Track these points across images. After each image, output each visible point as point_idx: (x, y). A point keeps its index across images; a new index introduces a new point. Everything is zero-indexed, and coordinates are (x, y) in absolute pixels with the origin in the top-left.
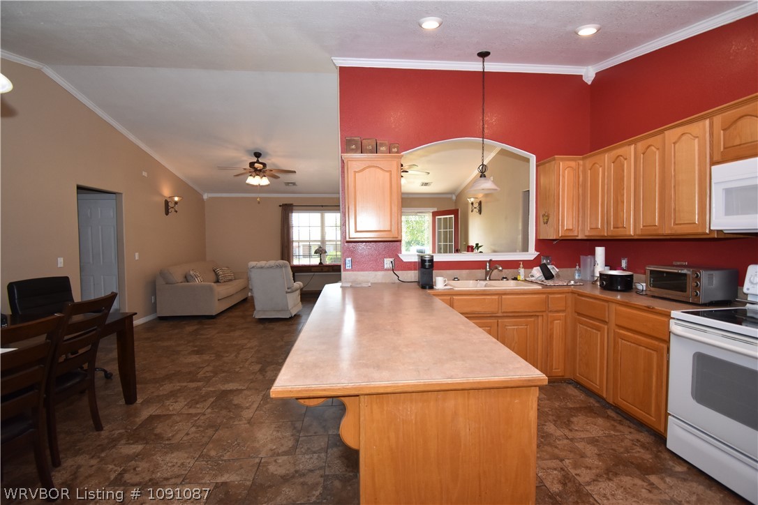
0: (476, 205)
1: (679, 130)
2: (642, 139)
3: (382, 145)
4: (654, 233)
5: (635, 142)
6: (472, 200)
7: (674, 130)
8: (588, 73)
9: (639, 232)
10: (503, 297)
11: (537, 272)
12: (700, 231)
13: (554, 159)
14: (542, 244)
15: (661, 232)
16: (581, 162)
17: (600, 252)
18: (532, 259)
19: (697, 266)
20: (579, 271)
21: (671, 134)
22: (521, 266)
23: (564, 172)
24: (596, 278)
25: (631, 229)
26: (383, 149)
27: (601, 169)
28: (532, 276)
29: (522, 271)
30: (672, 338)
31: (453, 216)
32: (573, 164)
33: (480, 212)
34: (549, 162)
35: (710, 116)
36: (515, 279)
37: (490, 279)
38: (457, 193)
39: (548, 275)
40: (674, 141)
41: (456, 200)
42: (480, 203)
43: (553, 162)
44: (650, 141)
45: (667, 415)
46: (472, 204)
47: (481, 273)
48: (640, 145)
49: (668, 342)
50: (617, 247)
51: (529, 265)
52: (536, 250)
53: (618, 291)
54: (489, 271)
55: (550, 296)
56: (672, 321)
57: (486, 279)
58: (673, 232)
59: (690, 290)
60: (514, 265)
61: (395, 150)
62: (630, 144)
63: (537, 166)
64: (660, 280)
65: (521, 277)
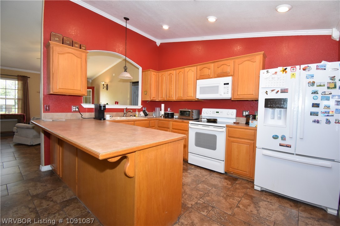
0: (105, 86)
1: (188, 69)
2: (178, 69)
3: (76, 43)
4: (181, 99)
5: (176, 70)
6: (103, 83)
7: (187, 68)
8: (158, 42)
9: (177, 99)
10: (135, 122)
11: (142, 113)
12: (193, 98)
13: (150, 70)
14: (144, 103)
15: (183, 99)
16: (157, 73)
17: (163, 105)
18: (140, 108)
19: (192, 109)
20: (154, 113)
21: (187, 69)
22: (137, 111)
23: (153, 76)
24: (161, 115)
25: (174, 98)
26: (77, 45)
27: (164, 77)
28: (140, 115)
29: (137, 113)
30: (190, 129)
31: (91, 90)
32: (155, 73)
33: (107, 89)
34: (148, 71)
35: (197, 66)
36: (135, 116)
37: (126, 116)
38: (92, 79)
39: (146, 115)
40: (187, 71)
41: (92, 82)
42: (107, 85)
43: (149, 72)
44: (180, 70)
45: (188, 152)
46: (103, 85)
47: (122, 113)
48: (177, 71)
49: (188, 131)
50: (168, 103)
51: (139, 110)
52: (142, 105)
53: (170, 118)
54: (125, 113)
55: (151, 121)
56: (189, 124)
57: (124, 116)
58: (187, 99)
59: (191, 116)
60: (134, 110)
61: (84, 48)
62: (174, 70)
63: (142, 72)
64: (182, 113)
65: (137, 115)
